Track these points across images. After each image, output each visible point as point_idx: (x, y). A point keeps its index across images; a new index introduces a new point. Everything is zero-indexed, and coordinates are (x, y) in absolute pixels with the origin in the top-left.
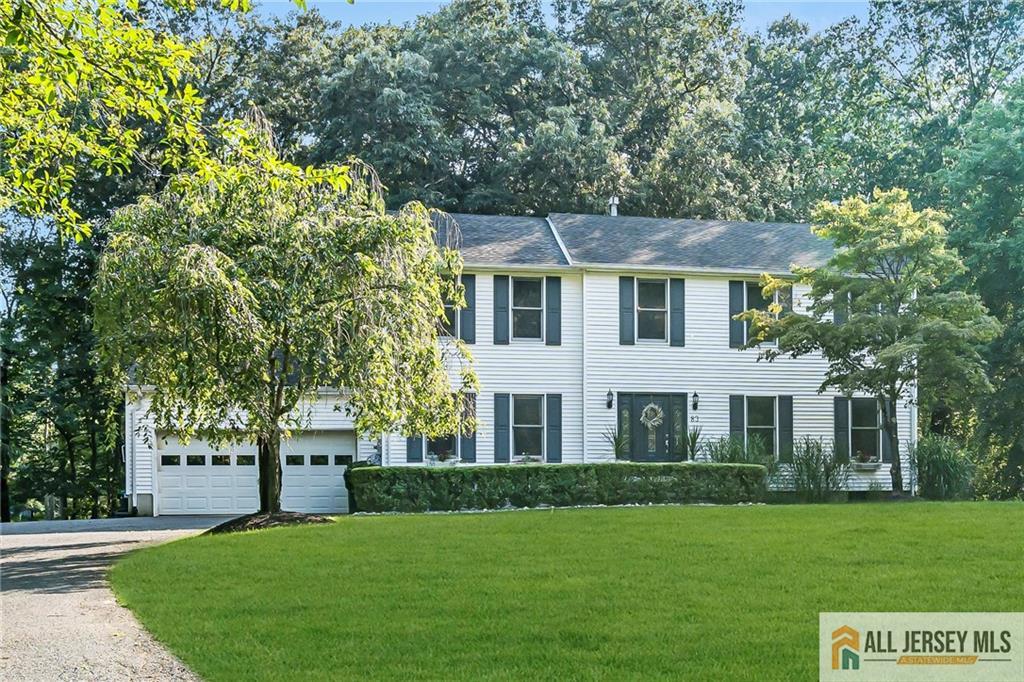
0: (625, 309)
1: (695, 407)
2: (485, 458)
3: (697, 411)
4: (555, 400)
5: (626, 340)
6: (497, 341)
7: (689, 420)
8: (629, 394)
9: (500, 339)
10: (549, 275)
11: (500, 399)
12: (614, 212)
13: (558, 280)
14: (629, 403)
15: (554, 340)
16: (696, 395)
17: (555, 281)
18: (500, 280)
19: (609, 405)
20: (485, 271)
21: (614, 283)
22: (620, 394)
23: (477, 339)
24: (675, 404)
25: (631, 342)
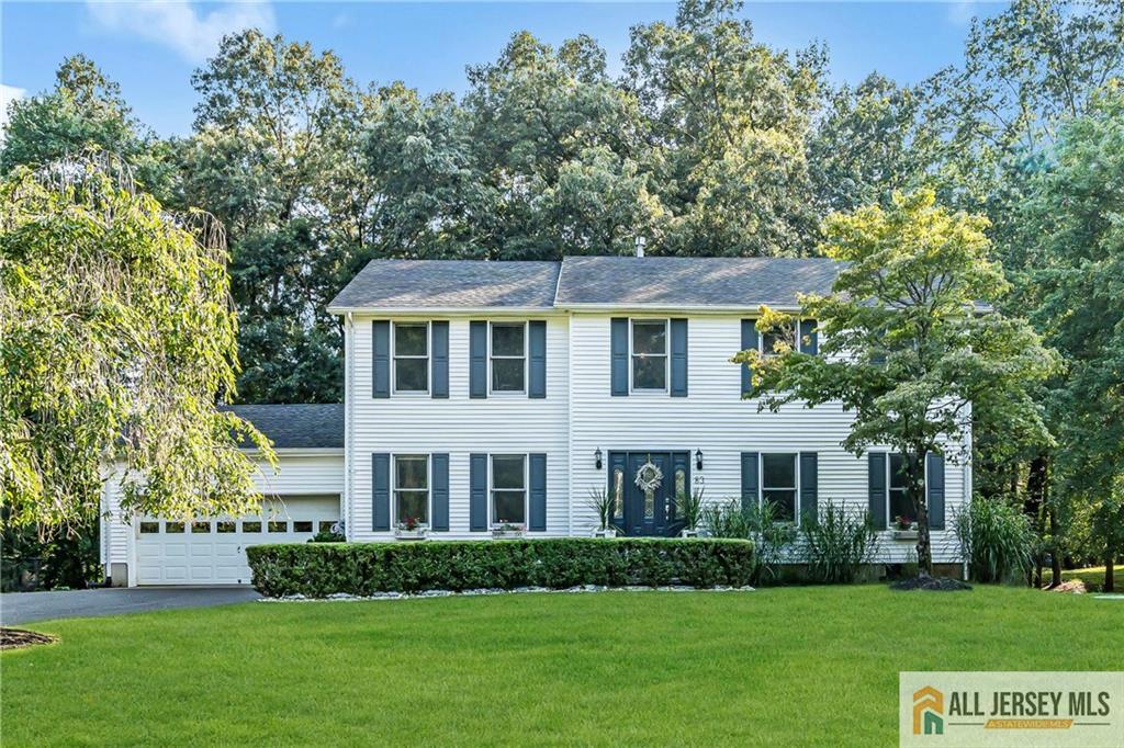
0: (618, 355)
1: (700, 466)
2: (460, 530)
3: (702, 472)
4: (540, 460)
5: (619, 390)
6: (473, 395)
7: (693, 481)
8: (622, 453)
9: (477, 392)
10: (532, 319)
11: (477, 460)
13: (542, 324)
14: (623, 461)
15: (539, 392)
16: (699, 453)
17: (539, 326)
18: (477, 326)
19: (599, 465)
20: (460, 316)
21: (604, 327)
22: (612, 454)
23: (451, 393)
24: (675, 462)
25: (625, 393)
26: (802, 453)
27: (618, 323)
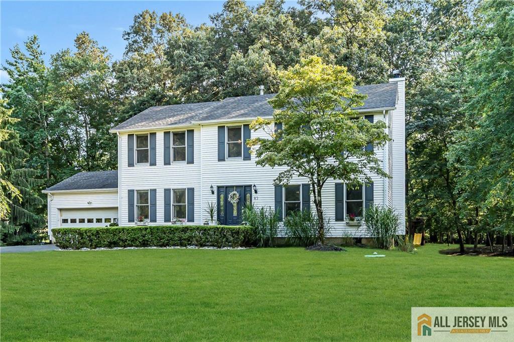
0: (221, 143)
1: (256, 192)
2: (160, 222)
3: (257, 194)
4: (191, 190)
5: (221, 159)
6: (165, 164)
7: (253, 199)
8: (223, 187)
9: (167, 162)
10: (188, 129)
11: (167, 191)
12: (262, 93)
13: (192, 131)
14: (223, 191)
15: (191, 161)
16: (254, 186)
17: (191, 132)
18: (167, 134)
19: (213, 193)
20: (160, 130)
21: (215, 130)
22: (219, 187)
23: (157, 163)
24: (245, 191)
25: (224, 160)
26: (303, 184)
27: (221, 128)
